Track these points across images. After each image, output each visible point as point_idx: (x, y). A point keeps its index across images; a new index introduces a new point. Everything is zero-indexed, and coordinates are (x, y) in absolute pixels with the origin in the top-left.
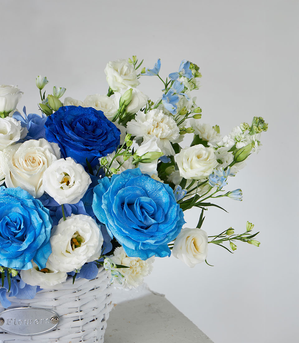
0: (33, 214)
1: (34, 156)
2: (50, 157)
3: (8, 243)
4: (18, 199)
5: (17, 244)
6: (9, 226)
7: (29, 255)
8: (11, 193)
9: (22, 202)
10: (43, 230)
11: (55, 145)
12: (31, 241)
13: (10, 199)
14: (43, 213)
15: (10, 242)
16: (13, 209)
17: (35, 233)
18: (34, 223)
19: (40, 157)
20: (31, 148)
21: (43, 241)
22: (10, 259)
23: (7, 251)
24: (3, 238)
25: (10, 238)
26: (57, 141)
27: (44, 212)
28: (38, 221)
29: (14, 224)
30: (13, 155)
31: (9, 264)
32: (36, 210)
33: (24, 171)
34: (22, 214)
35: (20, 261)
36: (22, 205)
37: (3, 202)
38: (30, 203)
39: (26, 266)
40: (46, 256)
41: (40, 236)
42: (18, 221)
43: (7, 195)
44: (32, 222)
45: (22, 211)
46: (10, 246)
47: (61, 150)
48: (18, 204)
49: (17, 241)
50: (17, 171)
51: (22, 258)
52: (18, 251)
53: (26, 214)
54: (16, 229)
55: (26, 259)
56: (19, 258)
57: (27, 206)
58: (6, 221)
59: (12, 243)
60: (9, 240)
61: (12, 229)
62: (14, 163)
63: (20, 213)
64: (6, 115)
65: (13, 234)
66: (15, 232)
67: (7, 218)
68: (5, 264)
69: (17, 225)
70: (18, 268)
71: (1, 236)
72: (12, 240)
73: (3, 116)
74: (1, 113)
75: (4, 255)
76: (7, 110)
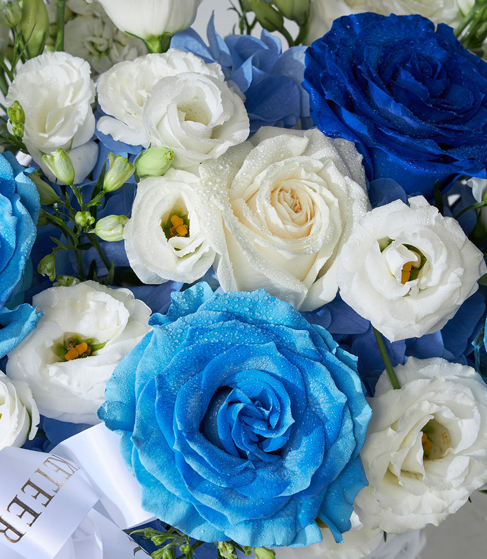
0: (314, 375)
1: (294, 187)
2: (344, 189)
3: (246, 468)
4: (265, 330)
5: (273, 472)
6: (246, 420)
7: (310, 503)
8: (237, 309)
9: (277, 337)
10: (348, 424)
11: (347, 145)
12: (317, 464)
13: (241, 332)
14: (343, 370)
15: (252, 466)
16: (251, 363)
17: (325, 432)
18: (319, 404)
19: (315, 191)
20: (285, 164)
21: (349, 457)
22: (256, 524)
23: (245, 497)
24: (226, 452)
25: (248, 453)
26: (352, 134)
27: (346, 368)
28: (331, 398)
29: (262, 412)
30: (229, 186)
31: (255, 536)
32: (321, 362)
33: (276, 239)
34: (280, 375)
35: (285, 524)
36: (279, 348)
37: (220, 341)
38: (301, 340)
39: (300, 537)
40: (349, 495)
41: (339, 442)
42: (272, 400)
43: (228, 316)
44: (310, 400)
45: (279, 368)
46: (254, 479)
47: (364, 162)
48: (268, 347)
49: (267, 459)
50: (256, 241)
51: (288, 512)
52: (282, 495)
53: (294, 377)
54: (269, 426)
55: (300, 516)
56: (282, 513)
57: (291, 350)
58: (240, 406)
59: (257, 468)
60: (247, 463)
61: (259, 428)
62: (237, 213)
63: (274, 372)
64: (164, 43)
65: (257, 440)
66: (266, 436)
67: (239, 394)
68: (242, 536)
69: (270, 414)
70: (281, 545)
71: (221, 447)
72: (254, 458)
73: (156, 46)
74: (152, 38)
75: (241, 511)
76: (171, 30)
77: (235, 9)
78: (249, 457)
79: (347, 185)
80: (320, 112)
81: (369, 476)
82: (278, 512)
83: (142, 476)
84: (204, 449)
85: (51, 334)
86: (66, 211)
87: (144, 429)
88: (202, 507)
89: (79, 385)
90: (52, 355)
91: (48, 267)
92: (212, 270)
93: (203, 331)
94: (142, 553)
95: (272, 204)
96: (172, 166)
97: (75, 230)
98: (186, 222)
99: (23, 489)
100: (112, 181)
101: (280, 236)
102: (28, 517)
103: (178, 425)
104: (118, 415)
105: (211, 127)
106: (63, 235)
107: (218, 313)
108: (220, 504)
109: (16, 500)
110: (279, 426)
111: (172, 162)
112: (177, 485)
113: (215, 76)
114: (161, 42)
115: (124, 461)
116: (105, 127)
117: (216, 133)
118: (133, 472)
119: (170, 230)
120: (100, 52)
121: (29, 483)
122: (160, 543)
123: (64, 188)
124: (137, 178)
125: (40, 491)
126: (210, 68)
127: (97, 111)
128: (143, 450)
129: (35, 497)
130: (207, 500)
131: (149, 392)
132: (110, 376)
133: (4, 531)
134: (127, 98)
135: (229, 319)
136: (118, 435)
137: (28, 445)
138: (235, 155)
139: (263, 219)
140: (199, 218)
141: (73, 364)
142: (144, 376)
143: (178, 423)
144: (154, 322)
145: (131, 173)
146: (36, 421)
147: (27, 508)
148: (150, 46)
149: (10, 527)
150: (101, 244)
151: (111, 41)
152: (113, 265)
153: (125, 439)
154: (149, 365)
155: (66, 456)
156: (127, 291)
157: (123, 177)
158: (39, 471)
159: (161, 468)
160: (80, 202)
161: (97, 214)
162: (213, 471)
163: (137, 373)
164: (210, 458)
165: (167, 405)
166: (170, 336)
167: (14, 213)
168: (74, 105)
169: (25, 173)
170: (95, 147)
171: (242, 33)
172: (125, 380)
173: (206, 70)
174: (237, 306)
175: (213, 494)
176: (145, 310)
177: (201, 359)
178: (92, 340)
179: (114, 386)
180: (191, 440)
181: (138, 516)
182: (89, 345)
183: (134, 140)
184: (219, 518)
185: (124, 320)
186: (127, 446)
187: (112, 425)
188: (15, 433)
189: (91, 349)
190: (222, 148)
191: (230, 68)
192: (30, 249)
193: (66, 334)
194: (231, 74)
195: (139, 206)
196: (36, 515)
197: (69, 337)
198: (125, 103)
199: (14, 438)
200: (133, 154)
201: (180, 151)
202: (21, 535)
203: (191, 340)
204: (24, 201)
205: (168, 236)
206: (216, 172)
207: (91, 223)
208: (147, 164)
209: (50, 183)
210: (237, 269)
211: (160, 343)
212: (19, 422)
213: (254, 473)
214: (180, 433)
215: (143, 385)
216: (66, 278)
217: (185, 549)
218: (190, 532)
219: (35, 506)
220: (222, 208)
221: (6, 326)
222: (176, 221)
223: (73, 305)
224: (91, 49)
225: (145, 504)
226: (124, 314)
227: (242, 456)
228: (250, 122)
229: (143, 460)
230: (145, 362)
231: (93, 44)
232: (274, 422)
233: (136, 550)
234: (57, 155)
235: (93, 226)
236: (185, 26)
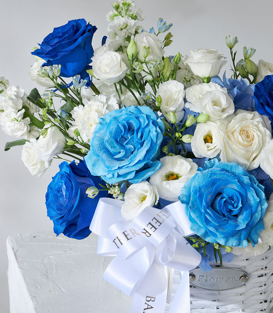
0: (250, 191)
1: (248, 130)
2: (264, 132)
3: (225, 220)
4: (235, 175)
5: (234, 222)
6: (226, 204)
7: (245, 233)
8: (226, 168)
9: (238, 178)
10: (260, 208)
11: (266, 117)
12: (248, 220)
13: (227, 175)
14: (259, 191)
15: (227, 219)
16: (229, 186)
17: (252, 210)
18: (250, 201)
19: (254, 132)
20: (245, 122)
21: (259, 219)
22: (227, 238)
23: (224, 229)
24: (219, 214)
25: (226, 215)
26: (268, 114)
27: (260, 190)
28: (255, 199)
29: (232, 202)
30: (227, 128)
31: (226, 242)
32: (252, 187)
33: (241, 146)
34: (238, 190)
35: (236, 239)
36: (239, 181)
37: (220, 178)
38: (246, 180)
39: (241, 244)
40: (258, 232)
41: (256, 214)
42: (235, 198)
43: (223, 170)
44: (248, 199)
45: (238, 188)
46: (227, 223)
47: (271, 124)
48: (235, 181)
49: (232, 217)
50: (234, 146)
51: (238, 235)
52: (236, 229)
53: (243, 191)
54: (234, 207)
55: (242, 237)
56: (235, 235)
57: (242, 183)
58: (225, 199)
59: (228, 220)
60: (225, 218)
61: (230, 207)
62: (228, 137)
63: (236, 189)
64: (209, 80)
65: (229, 211)
66: (232, 210)
67: (225, 195)
68: (222, 242)
69: (234, 203)
70: (235, 246)
71: (217, 212)
72: (228, 217)
73: (206, 81)
74: (204, 78)
75: (222, 233)
76: (211, 76)
77: (233, 70)
78: (226, 216)
79: (265, 131)
80: (258, 106)
81: (265, 226)
82: (234, 235)
83: (191, 219)
84: (212, 212)
85: (164, 171)
86: (172, 132)
87: (193, 204)
88: (210, 231)
89: (173, 189)
90: (164, 178)
91: (165, 150)
92: (219, 155)
93: (214, 174)
94: (189, 244)
95: (240, 135)
96: (208, 120)
97: (175, 138)
98: (211, 139)
99: (152, 220)
100: (188, 123)
101: (242, 146)
102: (153, 229)
103: (204, 204)
104: (185, 199)
105: (222, 108)
106: (171, 139)
107: (220, 169)
108: (216, 230)
109: (150, 223)
110: (237, 207)
111: (209, 119)
112: (202, 223)
113: (224, 92)
114: (207, 79)
115: (186, 214)
116: (187, 106)
117: (223, 110)
118: (188, 218)
119: (206, 141)
120: (187, 81)
121: (154, 218)
122: (195, 242)
123: (172, 124)
124: (197, 123)
125: (158, 221)
126: (223, 89)
127: (185, 100)
128: (192, 211)
129: (156, 223)
130: (212, 229)
131: (195, 192)
132: (183, 186)
133: (145, 233)
134: (195, 97)
135: (223, 171)
136: (184, 205)
137: (154, 206)
138: (229, 118)
139: (237, 139)
140: (216, 137)
141: (171, 182)
142: (194, 187)
143: (204, 203)
144: (198, 170)
145: (195, 121)
146: (158, 199)
147: (153, 226)
148: (204, 80)
149: (147, 232)
150: (183, 144)
151: (191, 77)
152: (186, 151)
153: (187, 207)
154: (196, 184)
155: (167, 211)
156: (190, 159)
157: (192, 122)
158: (158, 215)
159: (197, 217)
160: (178, 129)
161: (183, 133)
162: (214, 220)
163: (192, 186)
164: (213, 215)
165: (201, 197)
166: (204, 175)
167: (156, 131)
168: (178, 98)
169: (160, 119)
170: (183, 112)
171: (234, 78)
172: (188, 188)
173: (222, 90)
174: (226, 167)
175: (214, 227)
176: (196, 166)
177: (213, 183)
178: (178, 174)
179: (184, 190)
180: (208, 209)
181: (189, 232)
182: (177, 176)
183: (196, 111)
184: (215, 235)
185: (189, 169)
186: (187, 209)
187: (183, 202)
188: (151, 202)
189: (177, 178)
190: (225, 115)
191: (230, 89)
192: (160, 143)
193: (169, 172)
194: (230, 91)
195: (197, 132)
196: (156, 229)
197: (170, 173)
198: (194, 98)
199: (151, 204)
200: (196, 115)
201: (211, 115)
202: (151, 235)
203: (210, 177)
204: (159, 128)
205: (205, 143)
206: (223, 123)
207: (181, 136)
208: (200, 119)
209: (168, 122)
210: (227, 155)
211: (200, 177)
212: (152, 199)
213: (228, 222)
214: (204, 206)
215: (194, 190)
216: (171, 154)
217: (203, 244)
218: (205, 239)
219: (156, 225)
220: (223, 135)
221: (150, 167)
222: (208, 138)
223: (173, 163)
224: (184, 80)
225: (191, 228)
226: (189, 167)
227: (224, 216)
228: (235, 107)
229: (192, 214)
230: (195, 183)
231: (185, 78)
232: (235, 205)
233: (187, 243)
234: (171, 114)
235: (181, 138)
236: (216, 75)
